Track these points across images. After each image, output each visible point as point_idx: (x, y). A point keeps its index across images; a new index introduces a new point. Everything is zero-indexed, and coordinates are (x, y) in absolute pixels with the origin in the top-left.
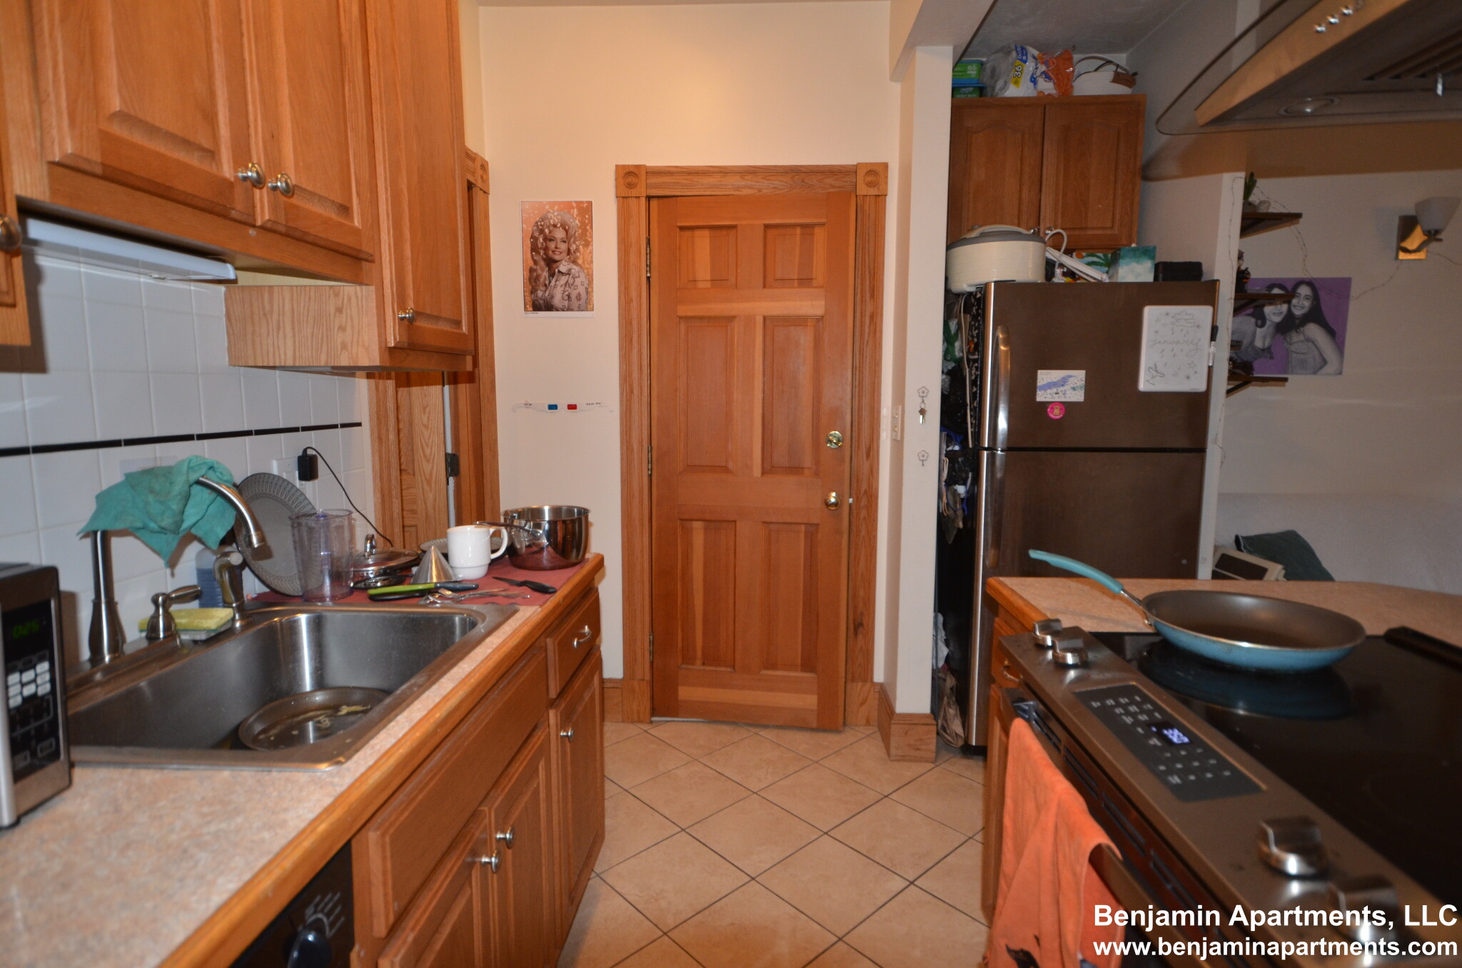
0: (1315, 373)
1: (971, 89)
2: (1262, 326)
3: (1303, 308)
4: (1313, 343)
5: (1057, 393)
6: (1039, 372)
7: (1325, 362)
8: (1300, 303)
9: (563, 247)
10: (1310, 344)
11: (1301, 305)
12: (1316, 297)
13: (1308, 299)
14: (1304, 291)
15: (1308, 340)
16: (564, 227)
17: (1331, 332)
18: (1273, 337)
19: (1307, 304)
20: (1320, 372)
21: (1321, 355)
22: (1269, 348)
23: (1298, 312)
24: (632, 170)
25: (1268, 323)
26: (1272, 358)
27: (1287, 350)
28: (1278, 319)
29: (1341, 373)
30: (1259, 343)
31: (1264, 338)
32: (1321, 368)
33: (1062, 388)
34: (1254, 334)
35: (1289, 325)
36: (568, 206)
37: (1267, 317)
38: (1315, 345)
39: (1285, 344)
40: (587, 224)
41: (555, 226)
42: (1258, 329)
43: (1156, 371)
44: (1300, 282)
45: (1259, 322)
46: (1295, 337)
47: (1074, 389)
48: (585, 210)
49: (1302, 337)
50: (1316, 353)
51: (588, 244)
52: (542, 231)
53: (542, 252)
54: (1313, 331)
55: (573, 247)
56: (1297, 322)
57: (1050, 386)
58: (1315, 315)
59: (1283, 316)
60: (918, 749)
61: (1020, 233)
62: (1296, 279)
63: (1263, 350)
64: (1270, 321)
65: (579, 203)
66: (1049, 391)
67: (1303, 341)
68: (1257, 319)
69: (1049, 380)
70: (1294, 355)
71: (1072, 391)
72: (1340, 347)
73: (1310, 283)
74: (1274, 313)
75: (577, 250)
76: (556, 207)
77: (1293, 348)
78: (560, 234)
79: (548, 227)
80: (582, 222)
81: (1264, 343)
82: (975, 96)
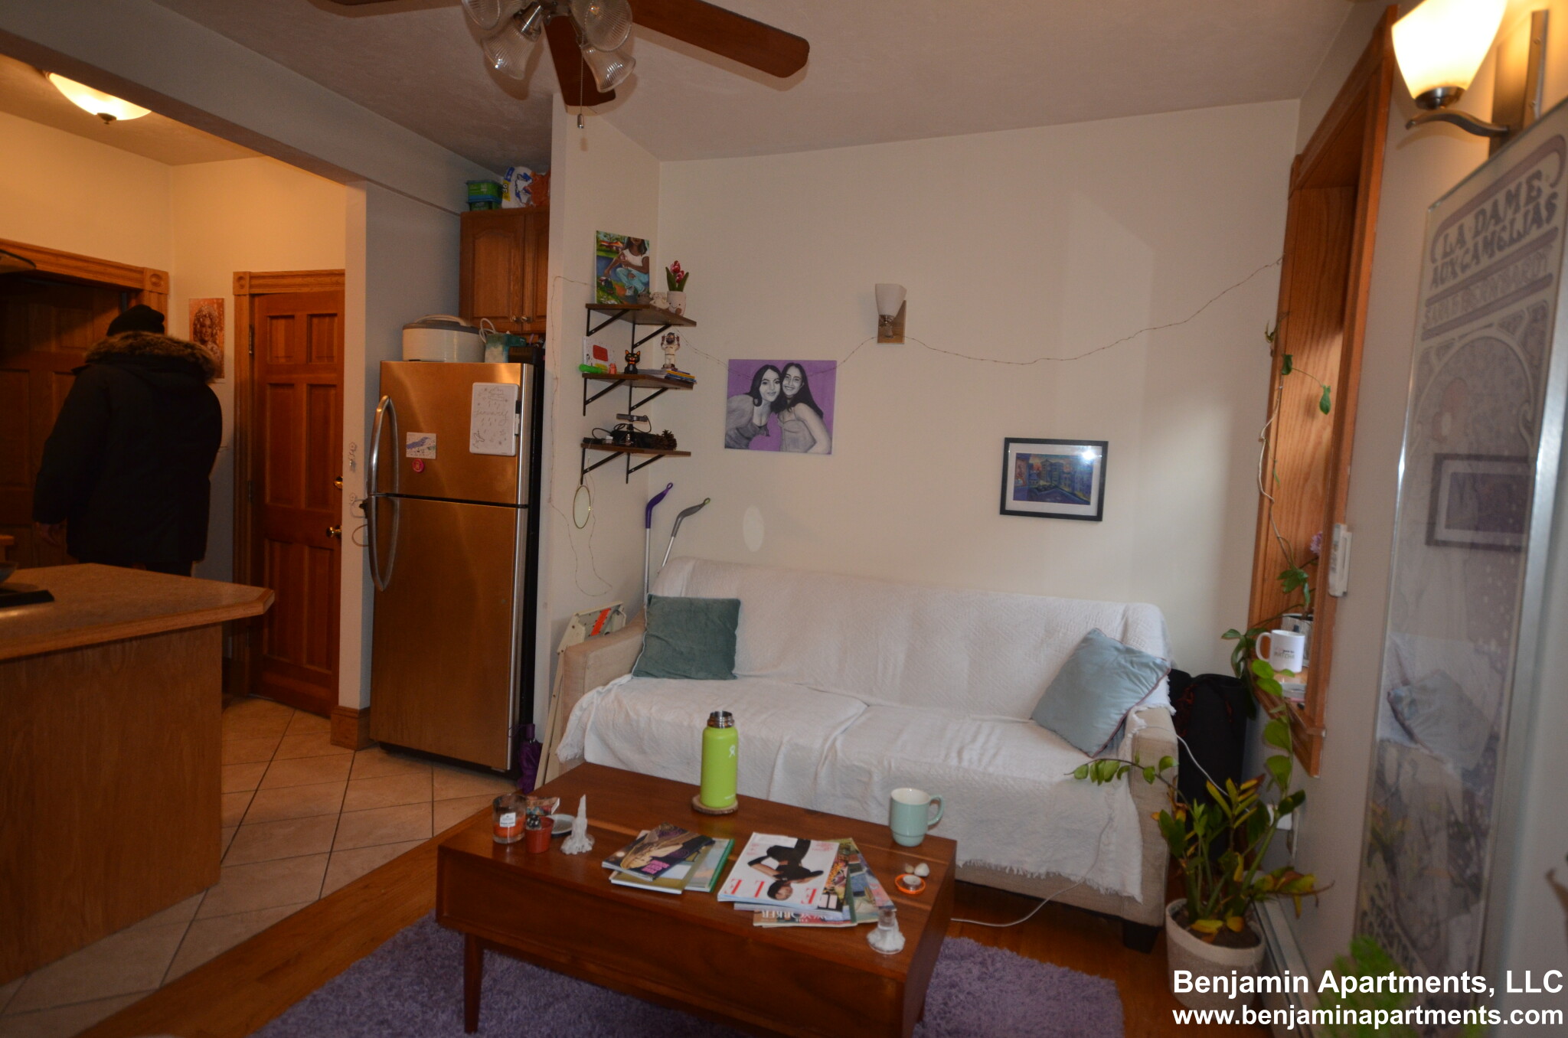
0: (806, 451)
1: (483, 203)
2: (759, 404)
3: (793, 388)
4: (803, 422)
5: (418, 452)
6: (408, 433)
7: (814, 442)
8: (791, 384)
9: (209, 330)
10: (801, 423)
11: (792, 387)
12: (804, 379)
13: (797, 380)
14: (794, 372)
15: (799, 419)
16: (210, 316)
17: (819, 413)
18: (769, 416)
19: (797, 385)
20: (811, 451)
21: (810, 434)
22: (766, 425)
23: (789, 393)
24: (242, 275)
25: (763, 402)
26: (768, 435)
27: (781, 428)
28: (772, 399)
29: (830, 453)
30: (756, 421)
31: (761, 415)
32: (812, 446)
33: (421, 448)
34: (752, 413)
35: (781, 404)
36: (211, 301)
37: (763, 396)
38: (805, 425)
39: (779, 422)
40: (221, 314)
41: (205, 316)
42: (755, 407)
43: (479, 437)
44: (790, 364)
45: (756, 401)
46: (787, 416)
47: (429, 448)
48: (220, 304)
49: (793, 417)
50: (806, 433)
51: (222, 329)
52: (199, 320)
53: (199, 335)
54: (802, 410)
55: (215, 331)
56: (789, 401)
57: (414, 445)
58: (804, 396)
59: (777, 394)
60: (347, 738)
61: (457, 324)
62: (786, 361)
63: (760, 427)
64: (766, 400)
65: (218, 299)
66: (413, 449)
67: (794, 420)
68: (754, 398)
69: (414, 441)
70: (787, 433)
71: (427, 450)
72: (828, 428)
73: (798, 366)
74: (769, 390)
75: (216, 334)
76: (206, 303)
77: (787, 426)
78: (208, 322)
79: (202, 317)
80: (219, 313)
81: (761, 421)
82: (485, 208)
